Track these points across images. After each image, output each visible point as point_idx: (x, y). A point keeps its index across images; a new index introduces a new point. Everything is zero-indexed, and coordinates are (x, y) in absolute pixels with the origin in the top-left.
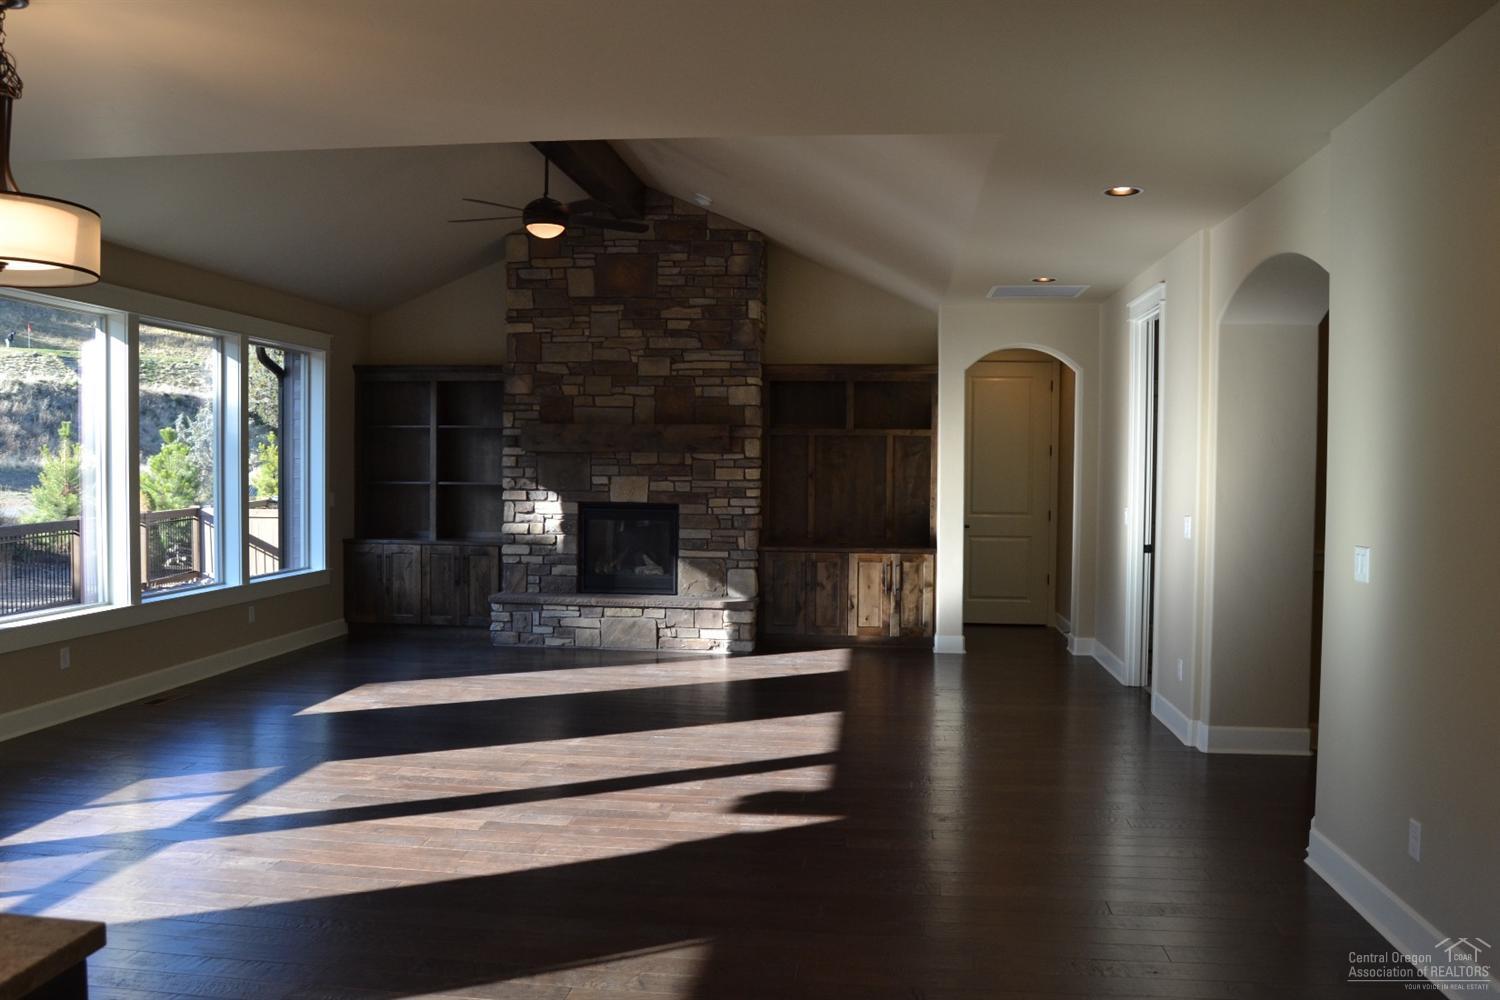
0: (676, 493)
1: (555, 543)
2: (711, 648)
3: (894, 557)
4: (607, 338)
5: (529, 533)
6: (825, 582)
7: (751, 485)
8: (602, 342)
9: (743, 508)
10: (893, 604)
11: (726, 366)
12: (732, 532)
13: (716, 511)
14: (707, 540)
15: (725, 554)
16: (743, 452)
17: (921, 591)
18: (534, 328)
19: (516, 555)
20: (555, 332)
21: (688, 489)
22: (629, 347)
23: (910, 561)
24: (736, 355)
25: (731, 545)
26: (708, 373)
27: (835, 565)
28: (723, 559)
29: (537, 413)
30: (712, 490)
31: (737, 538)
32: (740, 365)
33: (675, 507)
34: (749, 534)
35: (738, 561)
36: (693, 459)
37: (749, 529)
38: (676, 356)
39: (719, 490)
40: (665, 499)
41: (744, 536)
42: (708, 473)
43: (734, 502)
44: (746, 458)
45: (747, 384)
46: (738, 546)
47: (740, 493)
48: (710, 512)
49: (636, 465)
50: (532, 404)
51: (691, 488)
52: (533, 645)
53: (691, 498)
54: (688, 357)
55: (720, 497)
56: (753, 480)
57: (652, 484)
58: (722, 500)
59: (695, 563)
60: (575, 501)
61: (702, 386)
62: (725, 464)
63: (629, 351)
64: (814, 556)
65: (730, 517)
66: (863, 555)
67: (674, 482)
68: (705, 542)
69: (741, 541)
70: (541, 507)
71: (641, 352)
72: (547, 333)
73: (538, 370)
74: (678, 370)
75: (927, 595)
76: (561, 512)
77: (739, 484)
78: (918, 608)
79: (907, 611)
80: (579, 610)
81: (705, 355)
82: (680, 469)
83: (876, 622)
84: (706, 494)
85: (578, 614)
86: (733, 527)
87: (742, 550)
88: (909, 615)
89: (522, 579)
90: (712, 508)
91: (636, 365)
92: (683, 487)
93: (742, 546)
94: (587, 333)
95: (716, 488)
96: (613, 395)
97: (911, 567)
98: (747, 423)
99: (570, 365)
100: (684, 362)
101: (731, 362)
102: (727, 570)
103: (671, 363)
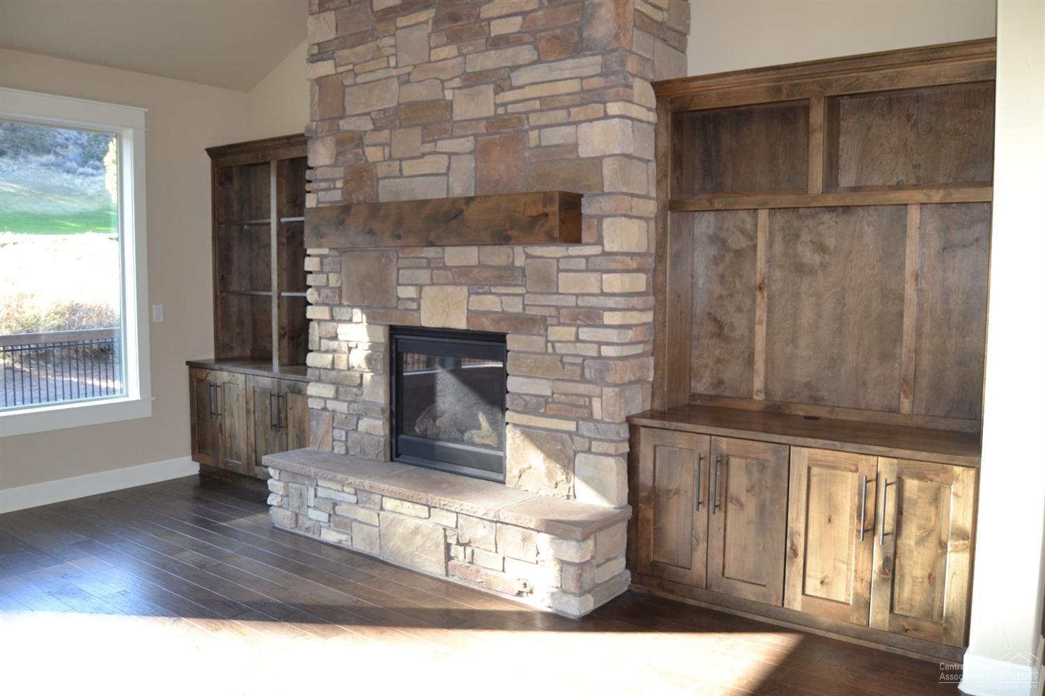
0: (505, 317)
1: (361, 385)
2: (520, 594)
3: (885, 466)
4: (415, 66)
5: (333, 368)
6: (743, 497)
7: (611, 302)
8: (409, 74)
9: (600, 344)
10: (878, 562)
11: (574, 86)
12: (582, 388)
13: (560, 348)
14: (546, 397)
15: (570, 426)
16: (600, 241)
17: (943, 545)
18: (336, 66)
19: (320, 398)
20: (357, 69)
21: (519, 309)
22: (442, 77)
23: (921, 477)
24: (589, 65)
25: (579, 410)
26: (548, 103)
27: (763, 466)
28: (569, 433)
29: (339, 191)
30: (553, 312)
31: (590, 398)
32: (596, 83)
33: (501, 338)
34: (609, 392)
35: (591, 440)
36: (528, 256)
37: (609, 385)
38: (501, 80)
39: (563, 311)
40: (488, 326)
41: (601, 397)
42: (547, 283)
43: (585, 333)
44: (605, 254)
45: (607, 117)
46: (591, 413)
47: (591, 317)
48: (550, 350)
49: (449, 268)
50: (334, 180)
51: (524, 305)
52: (309, 535)
53: (526, 323)
54: (520, 78)
55: (564, 325)
56: (614, 295)
57: (473, 298)
58: (567, 329)
59: (530, 434)
60: (381, 325)
61: (540, 127)
62: (573, 264)
63: (442, 82)
64: (724, 444)
65: (579, 360)
66: (819, 453)
67: (500, 295)
68: (542, 400)
69: (596, 404)
70: (344, 331)
71: (457, 82)
72: (348, 71)
73: (341, 128)
74: (505, 105)
75: (956, 561)
76: (367, 339)
77: (593, 301)
78: (935, 579)
79: (908, 579)
80: (356, 494)
81: (540, 72)
82: (505, 276)
83: (843, 591)
84: (544, 319)
85: (353, 499)
86: (583, 380)
87: (596, 421)
88: (911, 592)
89: (327, 433)
90: (553, 343)
91: (449, 106)
92: (515, 306)
93: (597, 414)
94: (393, 63)
95: (558, 308)
96: (423, 155)
97: (921, 490)
98: (606, 190)
99: (373, 115)
100: (512, 88)
101: (582, 78)
102: (575, 453)
103: (496, 93)
